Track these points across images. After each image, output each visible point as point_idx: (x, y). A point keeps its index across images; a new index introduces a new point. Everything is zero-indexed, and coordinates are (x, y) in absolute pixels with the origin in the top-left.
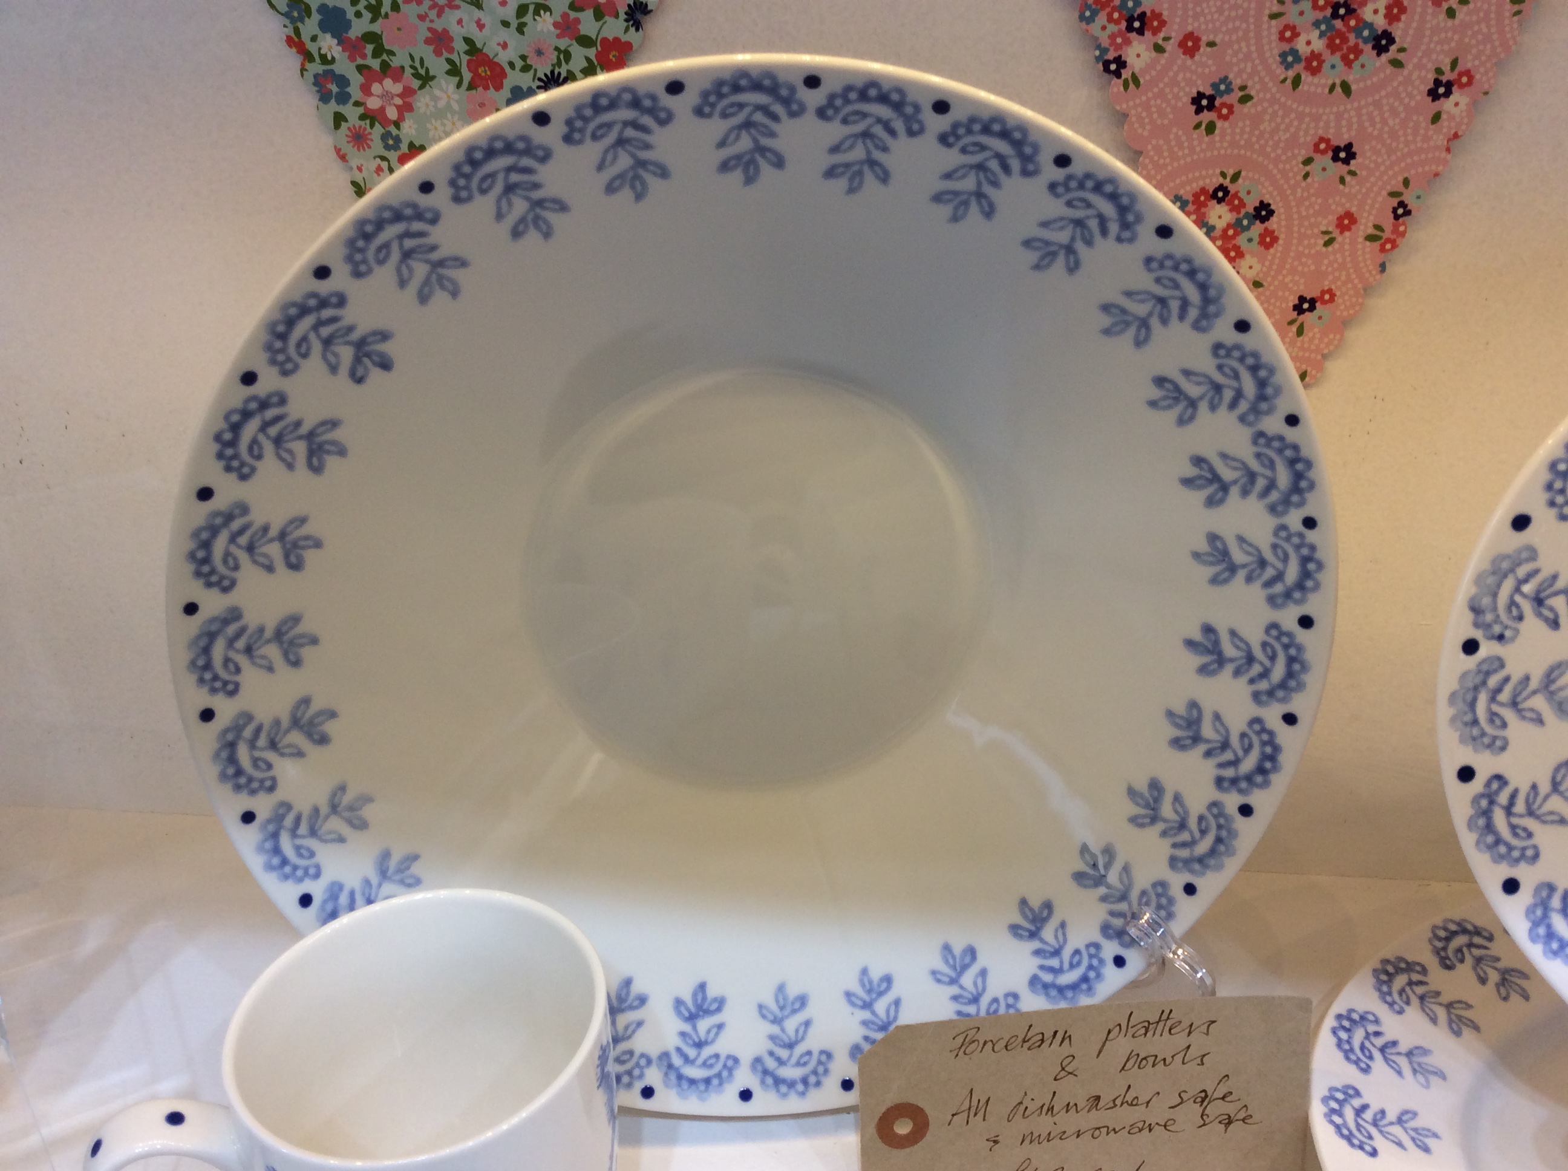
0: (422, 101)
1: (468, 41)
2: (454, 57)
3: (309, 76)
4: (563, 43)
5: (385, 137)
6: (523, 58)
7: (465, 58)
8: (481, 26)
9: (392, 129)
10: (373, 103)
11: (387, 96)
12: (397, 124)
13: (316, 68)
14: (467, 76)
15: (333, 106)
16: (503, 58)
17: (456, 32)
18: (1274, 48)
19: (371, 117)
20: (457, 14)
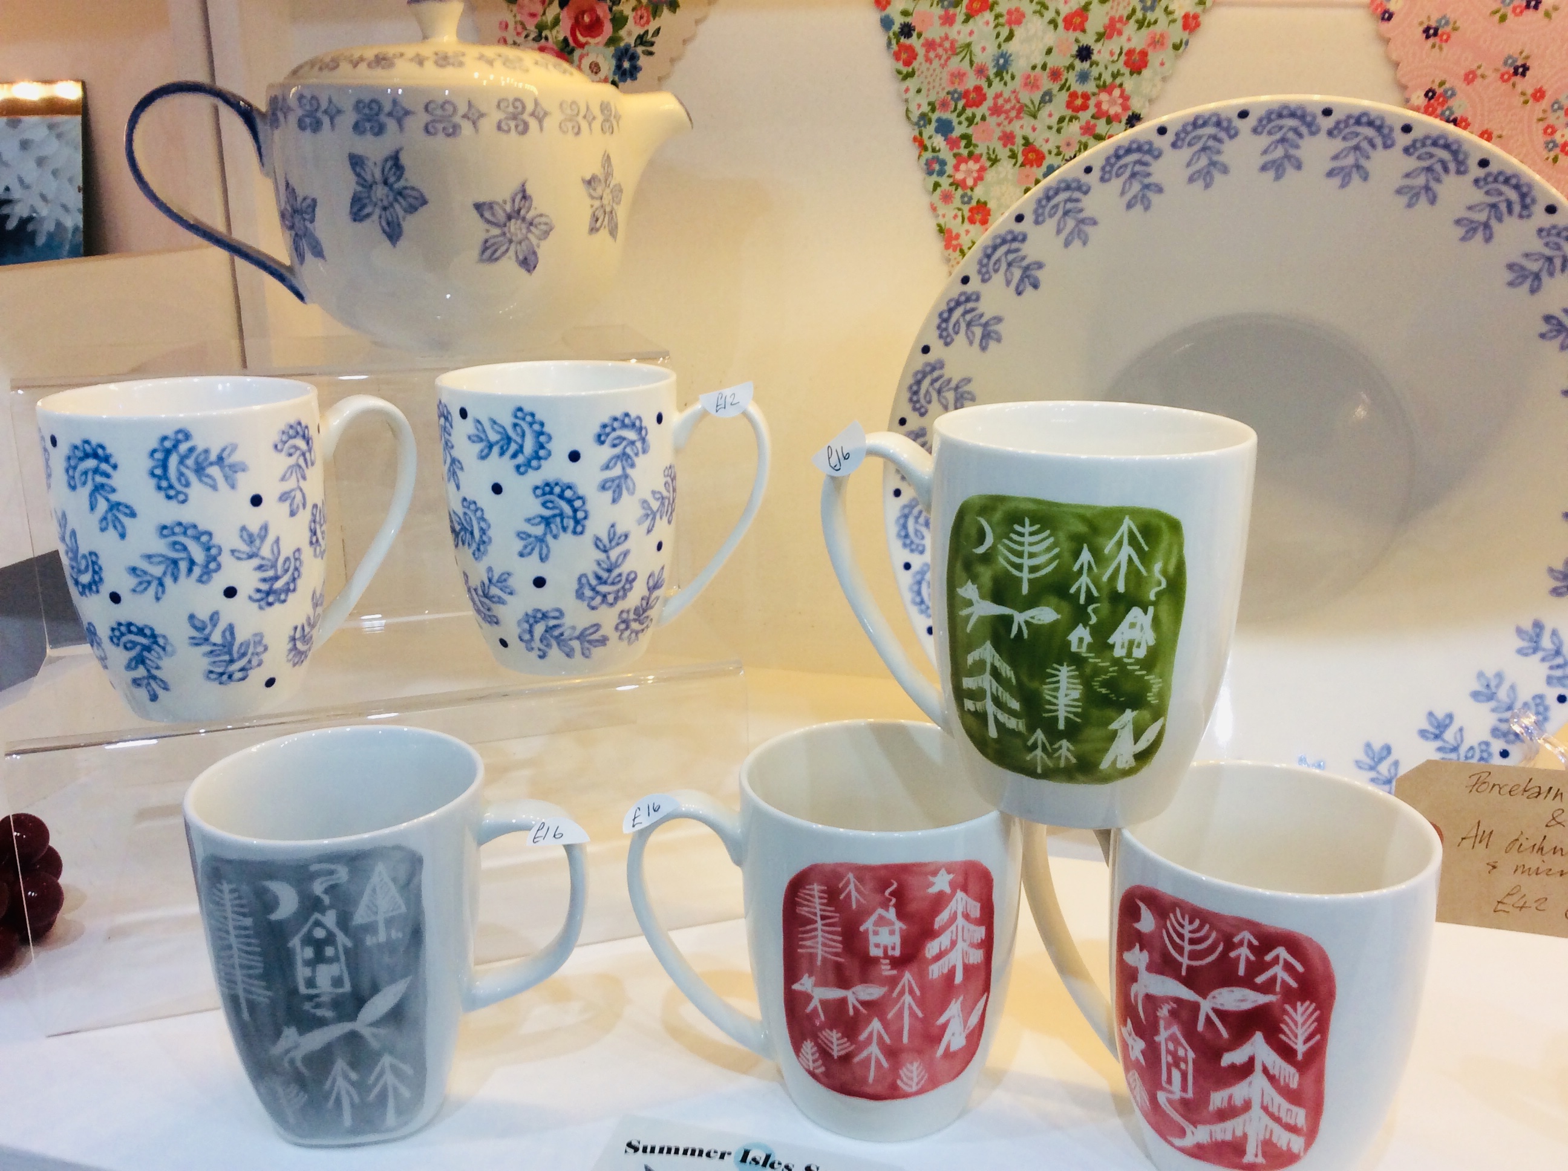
0: (990, 175)
1: (1025, 138)
2: (1015, 148)
3: (923, 160)
4: (1084, 139)
5: (962, 197)
6: (1058, 147)
7: (1021, 148)
8: (1034, 129)
9: (969, 192)
10: (959, 176)
11: (969, 172)
12: (972, 189)
13: (929, 155)
14: (1020, 159)
15: (935, 178)
16: (1045, 149)
17: (1019, 134)
18: (1540, 139)
19: (956, 184)
20: (1021, 122)
